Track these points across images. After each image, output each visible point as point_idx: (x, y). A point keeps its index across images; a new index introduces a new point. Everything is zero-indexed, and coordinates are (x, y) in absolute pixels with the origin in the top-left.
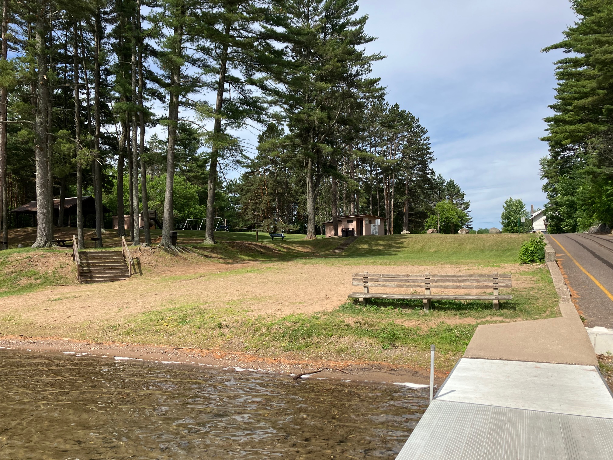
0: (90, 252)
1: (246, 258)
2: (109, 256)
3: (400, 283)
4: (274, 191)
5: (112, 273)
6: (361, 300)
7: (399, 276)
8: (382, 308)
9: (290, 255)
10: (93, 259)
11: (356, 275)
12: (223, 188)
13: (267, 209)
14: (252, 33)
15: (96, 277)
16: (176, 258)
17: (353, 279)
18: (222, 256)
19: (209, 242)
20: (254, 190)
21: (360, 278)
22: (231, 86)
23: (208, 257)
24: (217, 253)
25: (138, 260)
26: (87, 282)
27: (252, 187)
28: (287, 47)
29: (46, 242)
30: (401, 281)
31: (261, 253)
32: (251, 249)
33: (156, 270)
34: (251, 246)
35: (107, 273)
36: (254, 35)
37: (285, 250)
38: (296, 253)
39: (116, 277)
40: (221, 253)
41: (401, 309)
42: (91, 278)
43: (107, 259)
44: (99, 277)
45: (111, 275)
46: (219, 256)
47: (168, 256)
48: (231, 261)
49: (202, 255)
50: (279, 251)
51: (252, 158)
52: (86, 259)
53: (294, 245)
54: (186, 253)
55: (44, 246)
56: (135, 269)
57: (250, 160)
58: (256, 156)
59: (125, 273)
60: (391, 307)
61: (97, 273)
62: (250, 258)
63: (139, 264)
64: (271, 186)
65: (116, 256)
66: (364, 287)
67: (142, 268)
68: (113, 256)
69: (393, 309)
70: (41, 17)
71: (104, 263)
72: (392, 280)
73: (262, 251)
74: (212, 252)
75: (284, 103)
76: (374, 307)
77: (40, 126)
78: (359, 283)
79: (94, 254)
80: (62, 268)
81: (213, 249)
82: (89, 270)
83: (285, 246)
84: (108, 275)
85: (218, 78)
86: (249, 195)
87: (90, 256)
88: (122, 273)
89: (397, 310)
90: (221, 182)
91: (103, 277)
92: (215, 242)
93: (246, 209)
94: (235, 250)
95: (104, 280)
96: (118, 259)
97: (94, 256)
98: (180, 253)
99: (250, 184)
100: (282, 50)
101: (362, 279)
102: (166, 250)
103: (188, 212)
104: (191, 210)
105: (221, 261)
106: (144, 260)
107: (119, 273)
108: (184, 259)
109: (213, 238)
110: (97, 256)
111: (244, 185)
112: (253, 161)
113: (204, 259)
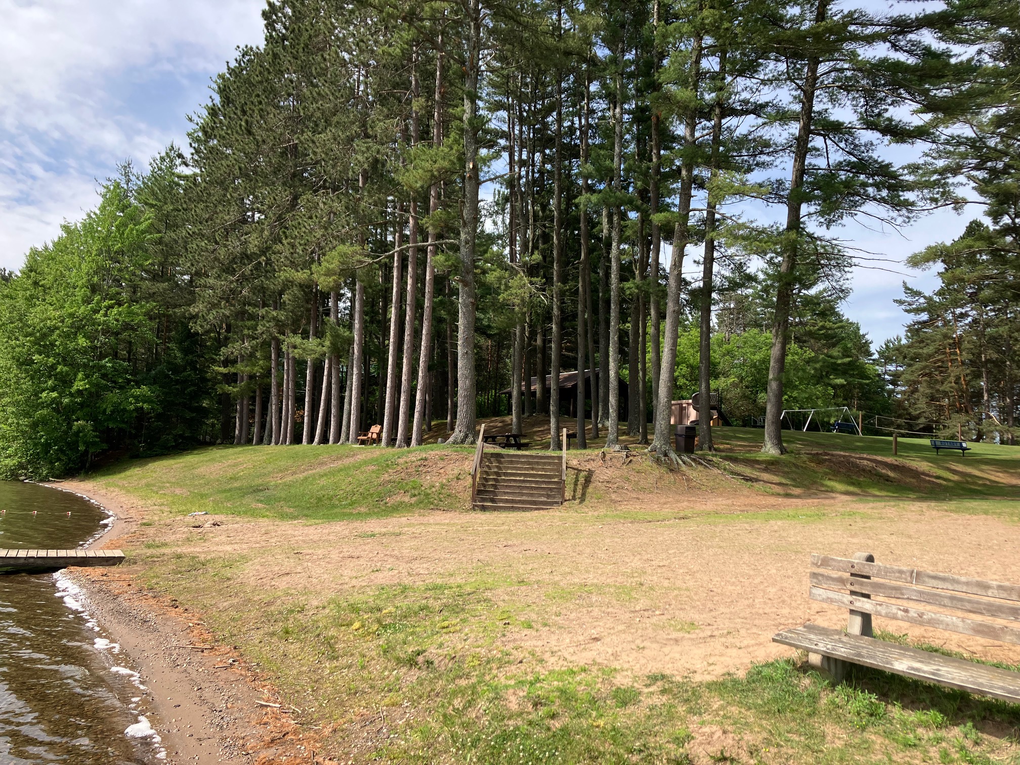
0: (508, 456)
1: (839, 486)
2: (538, 463)
3: (987, 620)
4: (979, 357)
5: (532, 495)
6: (815, 659)
7: (986, 587)
8: (896, 711)
9: (963, 489)
10: (508, 468)
11: (825, 562)
12: (872, 355)
13: (962, 393)
14: (872, 25)
15: (502, 501)
16: (672, 477)
17: (814, 575)
18: (784, 481)
19: (770, 450)
20: (930, 356)
21: (835, 574)
22: (829, 142)
23: (748, 479)
24: (774, 473)
25: (590, 473)
26: (484, 509)
27: (925, 351)
28: (980, 52)
29: (466, 436)
30: (994, 610)
31: (887, 479)
32: (864, 470)
33: (613, 496)
34: (865, 462)
35: (523, 494)
36: (877, 29)
37: (956, 478)
38: (985, 485)
39: (535, 503)
40: (785, 475)
41: (973, 735)
42: (493, 501)
43: (533, 469)
44: (507, 501)
45: (530, 499)
46: (776, 479)
47: (657, 471)
48: (797, 491)
49: (733, 473)
50: (938, 477)
51: (927, 294)
52: (497, 467)
53: (984, 467)
54: (700, 468)
55: (463, 442)
56: (575, 491)
57: (925, 297)
58: (937, 288)
59: (554, 498)
60: (933, 715)
61: (505, 493)
62: (851, 489)
63: (588, 481)
64: (968, 346)
65: (549, 464)
66: (852, 612)
67: (590, 490)
68: (545, 464)
69: (939, 727)
70: (471, 70)
71: (525, 475)
72: (956, 602)
73: (891, 474)
74: (766, 470)
75: (976, 168)
76: (865, 699)
77: (464, 246)
78: (831, 595)
79: (513, 459)
80: (458, 479)
81: (771, 465)
82: (495, 486)
83: (960, 468)
84: (524, 498)
85: (795, 128)
86: (918, 365)
87: (505, 462)
88: (548, 496)
89: (956, 733)
90: (867, 344)
91: (513, 501)
92: (783, 451)
93: (913, 392)
94: (822, 469)
95: (513, 506)
96: (551, 470)
97: (512, 462)
98: (684, 468)
99: (922, 345)
100: (970, 60)
101: (841, 581)
102: (658, 461)
103: (790, 397)
104: (795, 394)
105: (778, 489)
106: (602, 474)
107: (543, 495)
108: (688, 480)
109: (779, 441)
110: (518, 462)
111: (909, 347)
112: (929, 299)
113: (737, 482)
